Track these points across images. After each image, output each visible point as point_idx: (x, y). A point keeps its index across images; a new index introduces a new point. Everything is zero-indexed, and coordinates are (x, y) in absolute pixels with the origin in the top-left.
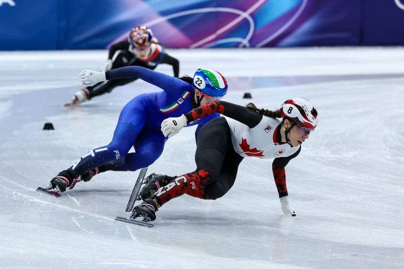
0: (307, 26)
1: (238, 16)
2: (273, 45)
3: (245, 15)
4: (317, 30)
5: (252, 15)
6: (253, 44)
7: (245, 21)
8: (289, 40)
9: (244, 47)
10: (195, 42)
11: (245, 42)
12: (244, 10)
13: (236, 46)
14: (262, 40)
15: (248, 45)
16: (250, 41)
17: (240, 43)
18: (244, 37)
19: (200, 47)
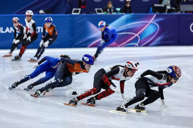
0: (159, 39)
1: (134, 35)
2: (147, 45)
3: (137, 35)
4: (162, 40)
5: (139, 35)
6: (140, 45)
7: (137, 37)
8: (152, 44)
9: (137, 46)
10: (119, 44)
11: (137, 44)
12: (136, 33)
13: (134, 46)
14: (143, 44)
15: (138, 45)
16: (139, 44)
17: (135, 45)
18: (137, 43)
19: (121, 46)
